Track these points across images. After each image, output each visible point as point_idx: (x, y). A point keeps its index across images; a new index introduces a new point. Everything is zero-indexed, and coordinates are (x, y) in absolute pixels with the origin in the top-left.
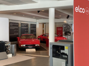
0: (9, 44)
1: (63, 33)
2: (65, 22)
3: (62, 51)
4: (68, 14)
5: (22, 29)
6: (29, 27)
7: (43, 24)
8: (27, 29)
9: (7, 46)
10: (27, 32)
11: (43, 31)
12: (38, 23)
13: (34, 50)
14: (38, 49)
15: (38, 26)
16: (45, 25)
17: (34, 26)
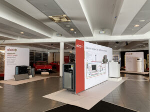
0: (30, 68)
1: (70, 60)
2: (71, 52)
3: (69, 69)
4: (73, 46)
5: (36, 57)
6: (42, 55)
7: (54, 53)
8: (41, 57)
9: (29, 70)
10: (41, 59)
11: (53, 59)
12: (49, 52)
13: (48, 73)
14: (50, 72)
15: (49, 55)
16: (55, 55)
17: (46, 55)
